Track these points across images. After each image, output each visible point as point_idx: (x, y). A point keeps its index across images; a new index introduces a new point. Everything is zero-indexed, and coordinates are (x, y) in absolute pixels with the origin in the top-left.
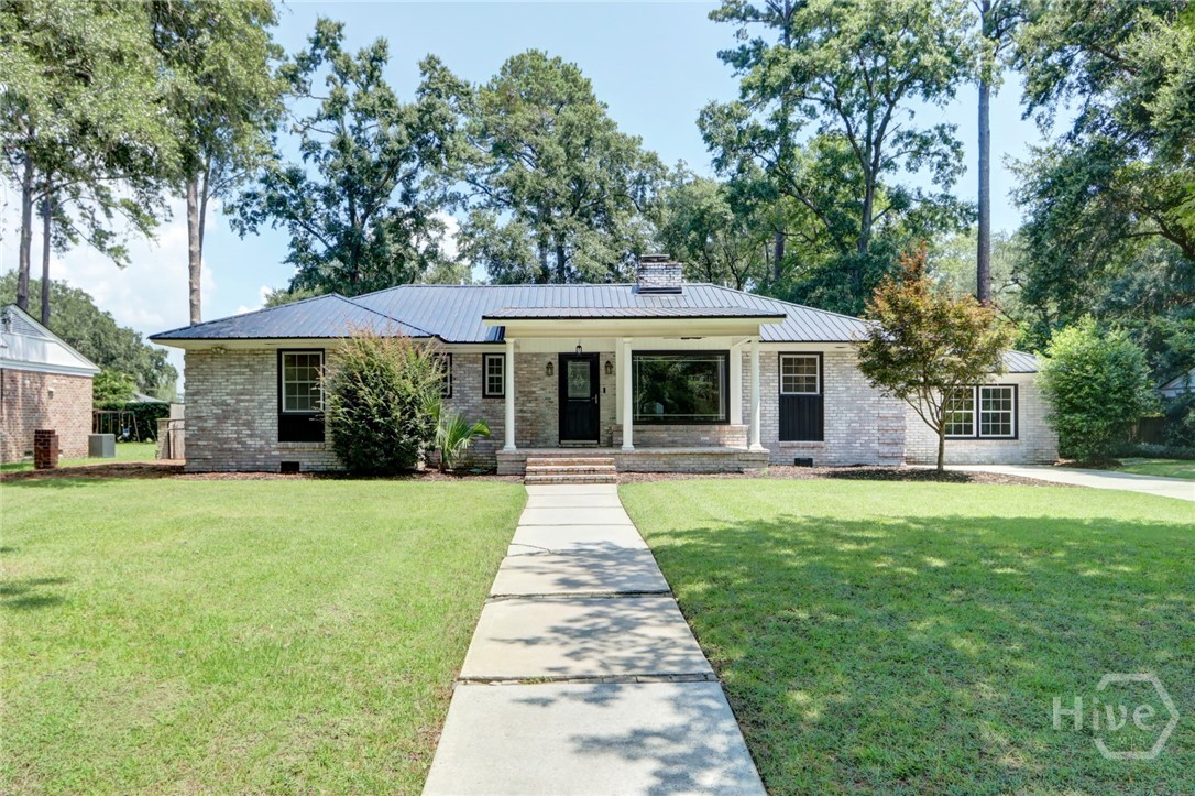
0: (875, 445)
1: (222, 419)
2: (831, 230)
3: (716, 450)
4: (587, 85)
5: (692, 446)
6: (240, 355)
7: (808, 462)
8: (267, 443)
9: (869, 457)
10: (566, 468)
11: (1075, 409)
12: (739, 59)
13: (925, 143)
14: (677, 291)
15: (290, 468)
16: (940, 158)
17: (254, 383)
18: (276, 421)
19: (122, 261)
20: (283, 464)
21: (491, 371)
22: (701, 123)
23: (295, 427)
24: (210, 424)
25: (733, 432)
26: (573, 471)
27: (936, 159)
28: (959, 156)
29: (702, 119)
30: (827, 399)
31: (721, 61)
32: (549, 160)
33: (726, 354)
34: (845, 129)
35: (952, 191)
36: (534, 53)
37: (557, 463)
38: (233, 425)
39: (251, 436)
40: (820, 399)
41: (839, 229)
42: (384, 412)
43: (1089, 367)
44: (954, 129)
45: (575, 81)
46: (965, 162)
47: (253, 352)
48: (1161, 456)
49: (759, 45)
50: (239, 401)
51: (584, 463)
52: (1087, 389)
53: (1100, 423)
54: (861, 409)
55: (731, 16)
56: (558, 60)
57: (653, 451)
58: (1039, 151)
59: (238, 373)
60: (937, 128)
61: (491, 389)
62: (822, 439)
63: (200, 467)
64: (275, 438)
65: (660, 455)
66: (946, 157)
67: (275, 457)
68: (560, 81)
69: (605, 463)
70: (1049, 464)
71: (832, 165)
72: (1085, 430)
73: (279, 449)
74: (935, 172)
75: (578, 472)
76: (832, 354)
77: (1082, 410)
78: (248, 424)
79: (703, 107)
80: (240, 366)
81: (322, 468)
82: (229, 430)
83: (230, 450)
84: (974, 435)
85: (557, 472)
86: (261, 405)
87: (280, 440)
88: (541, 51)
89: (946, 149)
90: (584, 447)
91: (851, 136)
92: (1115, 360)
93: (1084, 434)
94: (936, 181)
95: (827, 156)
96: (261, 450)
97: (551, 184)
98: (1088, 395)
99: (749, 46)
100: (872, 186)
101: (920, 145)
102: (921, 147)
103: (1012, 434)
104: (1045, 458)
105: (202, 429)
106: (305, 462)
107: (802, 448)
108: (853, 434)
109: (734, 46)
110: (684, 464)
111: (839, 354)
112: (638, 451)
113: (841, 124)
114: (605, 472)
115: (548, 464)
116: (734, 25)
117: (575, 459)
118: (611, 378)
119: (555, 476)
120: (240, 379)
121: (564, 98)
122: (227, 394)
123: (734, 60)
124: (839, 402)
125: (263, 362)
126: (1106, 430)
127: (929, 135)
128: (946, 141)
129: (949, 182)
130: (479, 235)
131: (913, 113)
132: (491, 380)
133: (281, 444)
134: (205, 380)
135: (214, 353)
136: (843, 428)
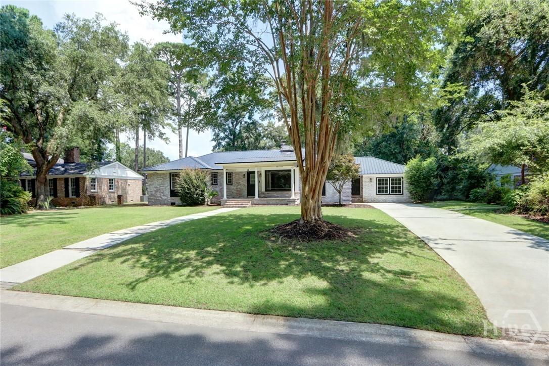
1: (156, 191)
6: (161, 175)
8: (167, 197)
15: (173, 204)
17: (164, 182)
18: (169, 192)
19: (168, 142)
20: (171, 203)
21: (229, 177)
23: (173, 194)
24: (153, 193)
39: (163, 196)
47: (163, 174)
50: (160, 187)
51: (242, 202)
61: (229, 182)
62: (325, 195)
63: (151, 204)
64: (169, 196)
67: (169, 201)
80: (160, 178)
82: (158, 194)
83: (159, 199)
86: (166, 188)
87: (171, 196)
96: (166, 199)
103: (402, 193)
105: (152, 194)
106: (177, 203)
108: (334, 194)
112: (259, 199)
118: (261, 178)
120: (160, 181)
125: (166, 176)
132: (229, 179)
133: (171, 198)
134: (152, 181)
135: (154, 174)
136: (331, 192)
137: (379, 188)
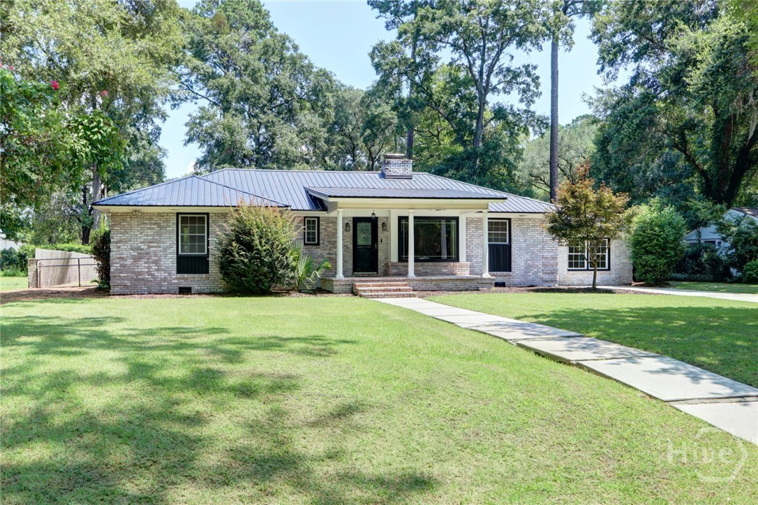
0: (541, 274)
1: (137, 259)
2: (455, 131)
3: (452, 277)
4: (267, 14)
5: (437, 275)
6: (151, 216)
7: (503, 285)
8: (170, 275)
9: (537, 281)
10: (383, 288)
11: (648, 252)
12: (382, 6)
13: (516, 75)
14: (410, 178)
15: (185, 291)
16: (525, 86)
17: (160, 235)
18: (174, 260)
20: (180, 289)
22: (372, 56)
23: (190, 264)
24: (129, 262)
25: (461, 266)
26: (387, 290)
27: (522, 86)
28: (537, 85)
29: (373, 52)
30: (513, 246)
31: (370, 7)
32: (254, 72)
33: (457, 219)
34: (466, 64)
35: (532, 108)
37: (373, 286)
38: (145, 263)
39: (158, 270)
40: (510, 246)
41: (460, 131)
42: (270, 254)
43: (657, 229)
44: (535, 68)
45: (259, 12)
46: (541, 89)
47: (159, 215)
48: (685, 280)
50: (149, 247)
51: (391, 285)
52: (655, 242)
53: (663, 261)
54: (533, 253)
57: (428, 278)
58: (602, 92)
59: (149, 229)
60: (524, 66)
61: (310, 239)
62: (510, 271)
64: (175, 272)
65: (432, 280)
66: (528, 85)
67: (175, 284)
68: (249, 12)
69: (403, 285)
70: (630, 285)
71: (455, 85)
72: (653, 265)
73: (177, 279)
74: (521, 95)
75: (390, 291)
76: (515, 219)
77: (652, 253)
79: (374, 45)
80: (151, 224)
81: (206, 291)
82: (142, 266)
83: (143, 279)
84: (586, 268)
85: (377, 291)
86: (165, 250)
87: (179, 272)
89: (529, 80)
90: (369, 276)
91: (470, 68)
92: (670, 224)
93: (652, 267)
94: (521, 101)
95: (452, 81)
96: (165, 279)
97: (256, 88)
98: (657, 245)
100: (483, 103)
101: (512, 77)
102: (513, 78)
103: (607, 267)
104: (625, 281)
105: (123, 266)
106: (195, 287)
107: (500, 276)
108: (528, 267)
110: (445, 285)
111: (520, 220)
112: (419, 278)
113: (464, 61)
114: (406, 290)
115: (368, 286)
117: (385, 283)
118: (386, 233)
119: (380, 293)
120: (150, 233)
121: (253, 24)
122: (141, 242)
123: (380, 8)
124: (520, 249)
125: (167, 221)
126: (664, 265)
127: (519, 71)
128: (529, 74)
129: (530, 102)
130: (206, 124)
131: (512, 57)
132: (308, 234)
133: (179, 275)
134: (126, 232)
135: (134, 215)
136: (523, 264)
137: (570, 257)
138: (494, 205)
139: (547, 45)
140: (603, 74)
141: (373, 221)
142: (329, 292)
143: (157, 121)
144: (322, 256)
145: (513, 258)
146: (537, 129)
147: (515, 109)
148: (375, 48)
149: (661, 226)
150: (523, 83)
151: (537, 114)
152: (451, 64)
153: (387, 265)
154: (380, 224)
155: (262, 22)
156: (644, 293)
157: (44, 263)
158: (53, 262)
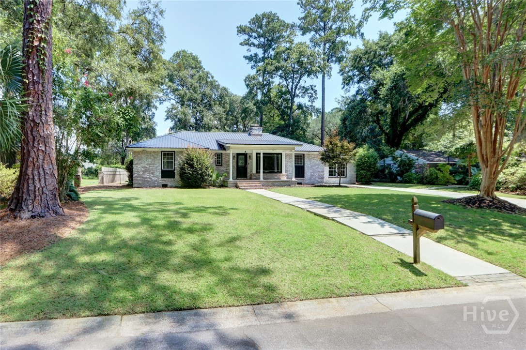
0: (317, 179)
1: (144, 172)
2: (281, 115)
3: (279, 180)
4: (200, 62)
6: (150, 153)
7: (301, 184)
8: (158, 179)
9: (315, 182)
10: (249, 185)
11: (363, 169)
12: (250, 58)
13: (307, 90)
14: (261, 135)
15: (165, 186)
17: (154, 161)
18: (160, 172)
20: (163, 185)
22: (245, 81)
23: (167, 174)
24: (141, 173)
25: (283, 175)
26: (251, 186)
27: (310, 95)
28: (316, 94)
29: (246, 79)
30: (305, 166)
31: (245, 59)
32: (195, 88)
33: (281, 154)
34: (286, 84)
35: (314, 104)
36: (184, 51)
37: (245, 184)
38: (148, 173)
39: (153, 177)
40: (304, 167)
41: (283, 115)
42: (201, 169)
43: (366, 159)
44: (315, 86)
45: (197, 61)
46: (317, 96)
47: (154, 152)
48: (378, 182)
49: (256, 55)
50: (150, 166)
51: (253, 184)
52: (366, 164)
53: (369, 173)
54: (314, 169)
55: (247, 44)
56: (191, 53)
57: (269, 180)
58: (344, 97)
59: (150, 158)
60: (310, 86)
61: (218, 163)
62: (304, 177)
63: (138, 186)
64: (160, 177)
65: (270, 182)
66: (312, 94)
67: (160, 183)
68: (193, 61)
69: (258, 184)
70: (355, 184)
71: (281, 94)
73: (162, 180)
74: (309, 99)
76: (306, 154)
77: (364, 170)
78: (152, 173)
80: (150, 156)
81: (174, 186)
82: (147, 175)
83: (147, 181)
84: (336, 176)
85: (247, 186)
86: (156, 168)
87: (162, 178)
88: (186, 50)
89: (312, 92)
90: (243, 179)
91: (287, 86)
92: (372, 156)
93: (364, 176)
94: (309, 101)
95: (279, 92)
96: (156, 181)
97: (195, 95)
98: (366, 166)
99: (253, 55)
100: (293, 102)
101: (305, 90)
102: (306, 91)
103: (345, 176)
104: (353, 182)
105: (139, 175)
106: (169, 184)
107: (300, 180)
108: (312, 176)
109: (248, 54)
110: (276, 184)
111: (308, 154)
112: (265, 180)
113: (285, 83)
114: (259, 186)
115: (243, 184)
116: (247, 47)
118: (251, 160)
119: (248, 187)
120: (150, 160)
121: (194, 66)
122: (146, 164)
123: (249, 59)
124: (308, 167)
125: (157, 155)
126: (370, 175)
127: (308, 88)
128: (312, 89)
129: (313, 102)
130: (174, 111)
131: (305, 82)
132: (218, 160)
133: (162, 179)
134: (140, 160)
135: (143, 152)
136: (309, 174)
137: (330, 171)
138: (297, 148)
139: (320, 76)
140: (344, 89)
141: (245, 155)
142: (226, 187)
143: (153, 110)
144: (223, 171)
145: (305, 172)
146: (316, 114)
147: (306, 105)
148: (246, 77)
149: (368, 158)
150: (310, 93)
151: (316, 107)
152: (279, 85)
153: (251, 175)
154: (248, 156)
155: (198, 65)
156: (361, 187)
157: (105, 173)
158: (109, 173)
